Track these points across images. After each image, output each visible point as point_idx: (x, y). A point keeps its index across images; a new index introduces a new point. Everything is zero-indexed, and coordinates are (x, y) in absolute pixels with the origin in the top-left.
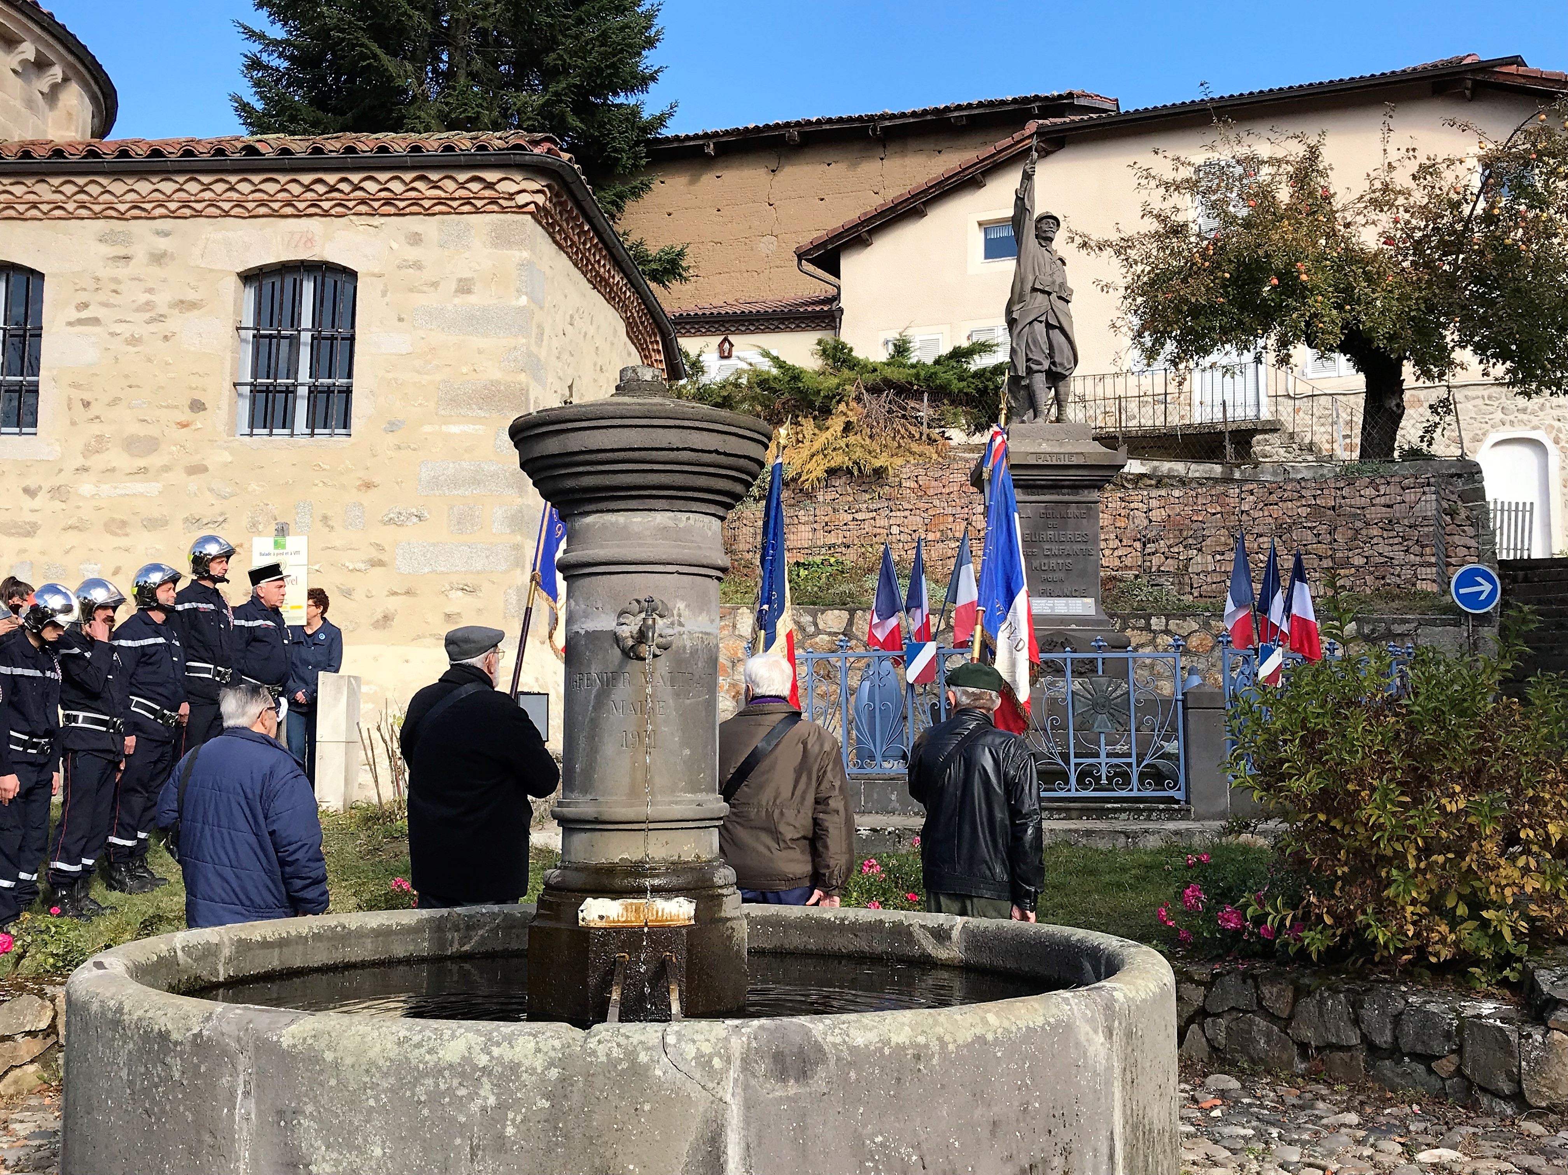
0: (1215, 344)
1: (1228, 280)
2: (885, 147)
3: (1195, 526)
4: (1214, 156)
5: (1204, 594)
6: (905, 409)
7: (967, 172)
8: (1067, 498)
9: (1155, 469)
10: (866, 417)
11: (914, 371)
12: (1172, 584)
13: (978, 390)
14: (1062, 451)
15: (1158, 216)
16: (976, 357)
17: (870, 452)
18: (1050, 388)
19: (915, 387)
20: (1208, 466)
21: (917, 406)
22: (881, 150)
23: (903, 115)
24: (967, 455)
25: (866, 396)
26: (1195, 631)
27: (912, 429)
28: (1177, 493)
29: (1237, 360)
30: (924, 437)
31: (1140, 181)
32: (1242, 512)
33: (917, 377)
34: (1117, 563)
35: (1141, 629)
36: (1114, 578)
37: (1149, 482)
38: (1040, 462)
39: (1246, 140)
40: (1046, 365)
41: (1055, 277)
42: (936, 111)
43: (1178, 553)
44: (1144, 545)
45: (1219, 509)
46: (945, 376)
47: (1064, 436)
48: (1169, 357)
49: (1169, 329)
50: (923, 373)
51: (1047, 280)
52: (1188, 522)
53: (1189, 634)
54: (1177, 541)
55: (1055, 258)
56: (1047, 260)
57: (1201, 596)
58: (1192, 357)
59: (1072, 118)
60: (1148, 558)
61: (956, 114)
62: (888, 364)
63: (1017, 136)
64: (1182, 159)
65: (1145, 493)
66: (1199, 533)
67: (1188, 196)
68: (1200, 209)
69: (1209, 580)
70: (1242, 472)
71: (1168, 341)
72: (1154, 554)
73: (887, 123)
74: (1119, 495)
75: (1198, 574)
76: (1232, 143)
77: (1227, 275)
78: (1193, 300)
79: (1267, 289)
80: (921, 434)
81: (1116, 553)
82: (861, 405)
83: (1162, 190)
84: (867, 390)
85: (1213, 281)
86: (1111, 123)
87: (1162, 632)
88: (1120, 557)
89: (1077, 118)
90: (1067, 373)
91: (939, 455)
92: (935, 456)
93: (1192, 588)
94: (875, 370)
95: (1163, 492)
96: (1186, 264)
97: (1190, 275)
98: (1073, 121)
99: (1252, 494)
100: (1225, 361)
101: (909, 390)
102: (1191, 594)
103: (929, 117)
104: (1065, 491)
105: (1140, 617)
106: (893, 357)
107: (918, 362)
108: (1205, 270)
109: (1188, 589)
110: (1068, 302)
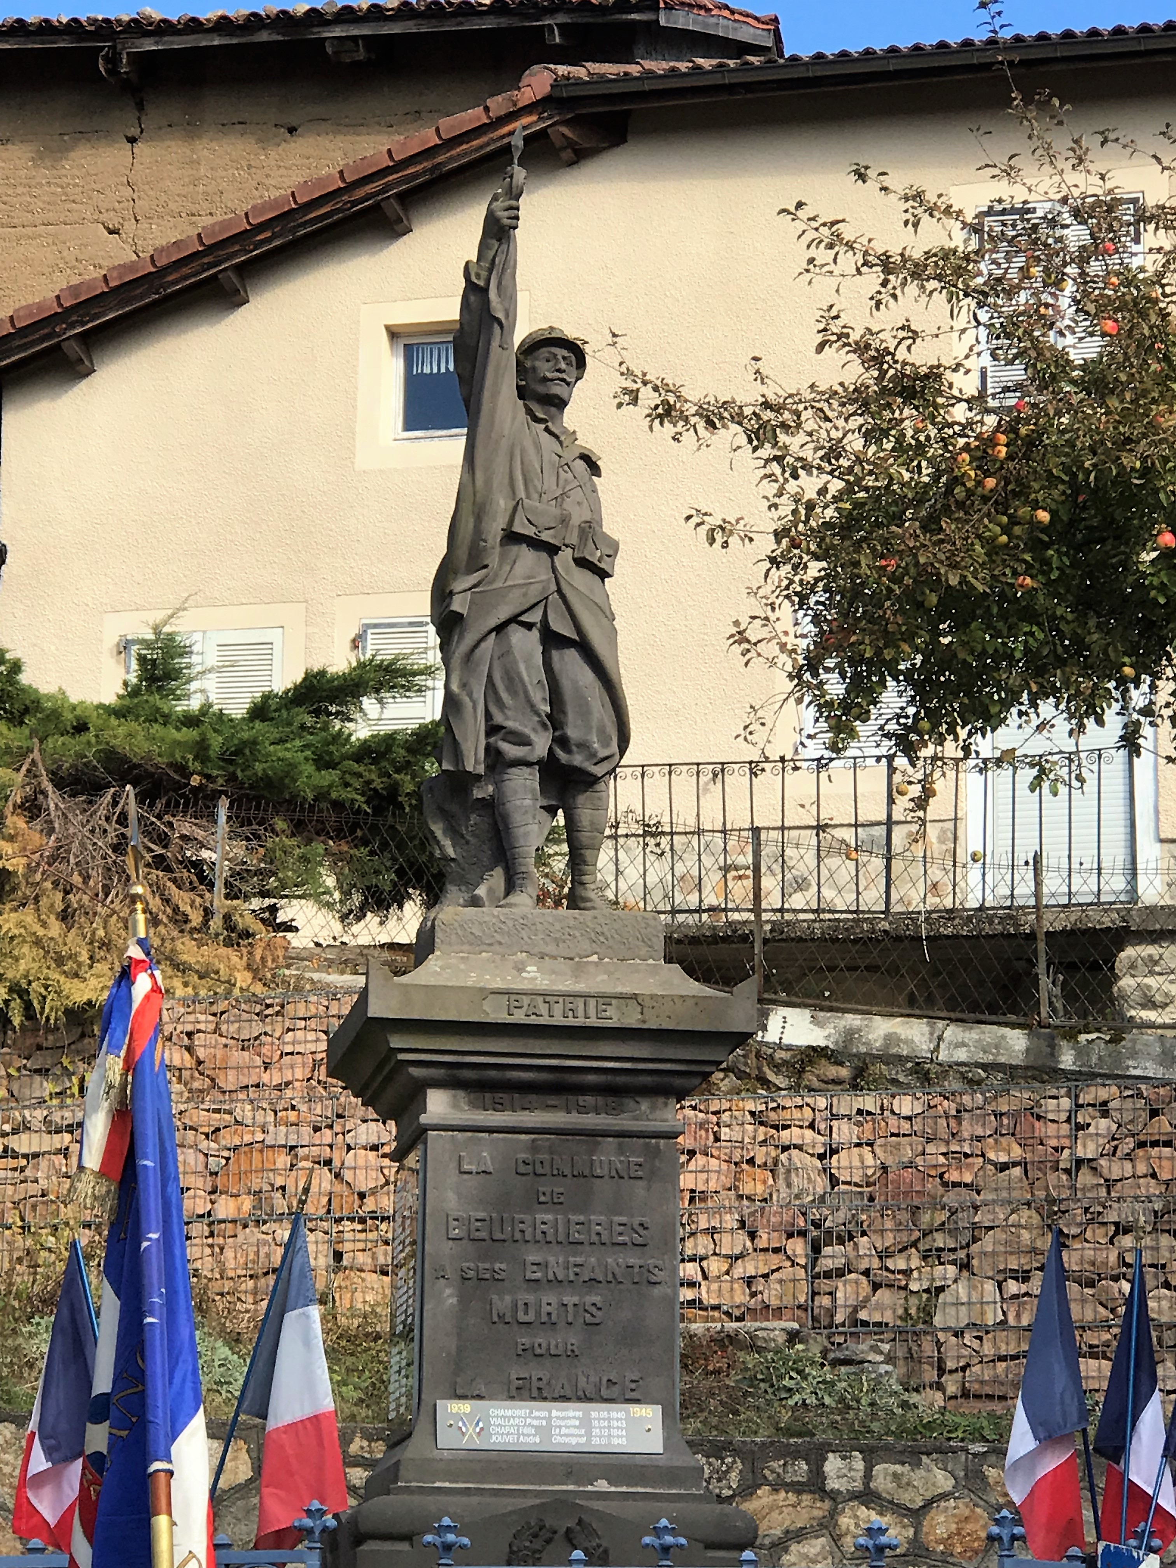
0: (1015, 699)
1: (1045, 529)
2: (140, 106)
3: (951, 1198)
4: (1015, 193)
5: (975, 1387)
6: (163, 840)
7: (360, 193)
8: (590, 1120)
9: (850, 1035)
10: (53, 859)
11: (189, 734)
12: (890, 1359)
13: (373, 796)
14: (581, 987)
15: (861, 348)
16: (369, 703)
17: (60, 961)
18: (552, 811)
19: (195, 781)
20: (990, 1033)
21: (200, 834)
22: (131, 115)
23: (194, 25)
24: (334, 978)
25: (53, 800)
26: (944, 1496)
27: (183, 899)
28: (905, 1105)
29: (1069, 745)
30: (216, 923)
31: (813, 252)
32: (1079, 1162)
33: (201, 749)
34: (741, 1296)
35: (797, 1488)
36: (732, 1339)
37: (833, 1071)
38: (519, 1017)
39: (1099, 160)
40: (541, 743)
41: (568, 504)
42: (284, 19)
43: (907, 1273)
44: (816, 1249)
45: (1017, 1152)
46: (279, 751)
47: (586, 946)
48: (892, 727)
49: (888, 654)
50: (216, 742)
51: (547, 512)
52: (933, 1186)
53: (928, 1504)
54: (904, 1238)
55: (569, 455)
56: (549, 457)
57: (965, 1394)
58: (952, 730)
59: (649, 64)
60: (824, 1285)
61: (338, 32)
62: (119, 713)
63: (498, 104)
64: (931, 197)
65: (822, 1102)
66: (963, 1219)
67: (940, 299)
68: (971, 334)
69: (988, 1349)
70: (1081, 1053)
71: (890, 683)
72: (840, 1273)
73: (149, 45)
74: (750, 1106)
75: (958, 1333)
76: (1060, 164)
77: (1044, 516)
78: (954, 581)
79: (1148, 557)
80: (208, 913)
81: (739, 1270)
82: (38, 824)
83: (873, 279)
84: (59, 782)
85: (1006, 530)
86: (748, 87)
87: (855, 1496)
88: (749, 1281)
89: (659, 66)
90: (598, 770)
91: (257, 976)
92: (243, 979)
93: (941, 1371)
94: (81, 727)
95: (869, 1102)
96: (936, 478)
97: (947, 510)
98: (649, 75)
99: (1105, 1114)
100: (1037, 746)
101: (180, 786)
102: (940, 1387)
103: (264, 36)
104: (589, 1100)
105: (796, 1454)
106: (135, 692)
107: (206, 708)
108: (985, 499)
109: (930, 1374)
110: (603, 575)
